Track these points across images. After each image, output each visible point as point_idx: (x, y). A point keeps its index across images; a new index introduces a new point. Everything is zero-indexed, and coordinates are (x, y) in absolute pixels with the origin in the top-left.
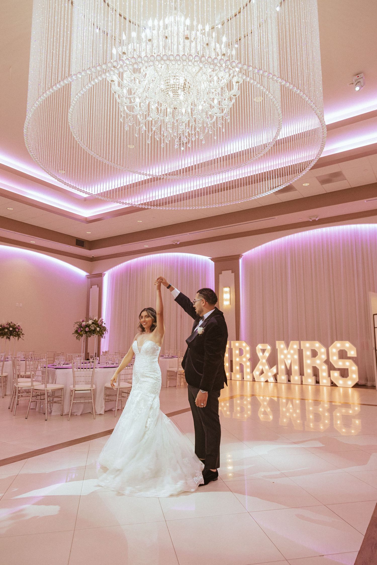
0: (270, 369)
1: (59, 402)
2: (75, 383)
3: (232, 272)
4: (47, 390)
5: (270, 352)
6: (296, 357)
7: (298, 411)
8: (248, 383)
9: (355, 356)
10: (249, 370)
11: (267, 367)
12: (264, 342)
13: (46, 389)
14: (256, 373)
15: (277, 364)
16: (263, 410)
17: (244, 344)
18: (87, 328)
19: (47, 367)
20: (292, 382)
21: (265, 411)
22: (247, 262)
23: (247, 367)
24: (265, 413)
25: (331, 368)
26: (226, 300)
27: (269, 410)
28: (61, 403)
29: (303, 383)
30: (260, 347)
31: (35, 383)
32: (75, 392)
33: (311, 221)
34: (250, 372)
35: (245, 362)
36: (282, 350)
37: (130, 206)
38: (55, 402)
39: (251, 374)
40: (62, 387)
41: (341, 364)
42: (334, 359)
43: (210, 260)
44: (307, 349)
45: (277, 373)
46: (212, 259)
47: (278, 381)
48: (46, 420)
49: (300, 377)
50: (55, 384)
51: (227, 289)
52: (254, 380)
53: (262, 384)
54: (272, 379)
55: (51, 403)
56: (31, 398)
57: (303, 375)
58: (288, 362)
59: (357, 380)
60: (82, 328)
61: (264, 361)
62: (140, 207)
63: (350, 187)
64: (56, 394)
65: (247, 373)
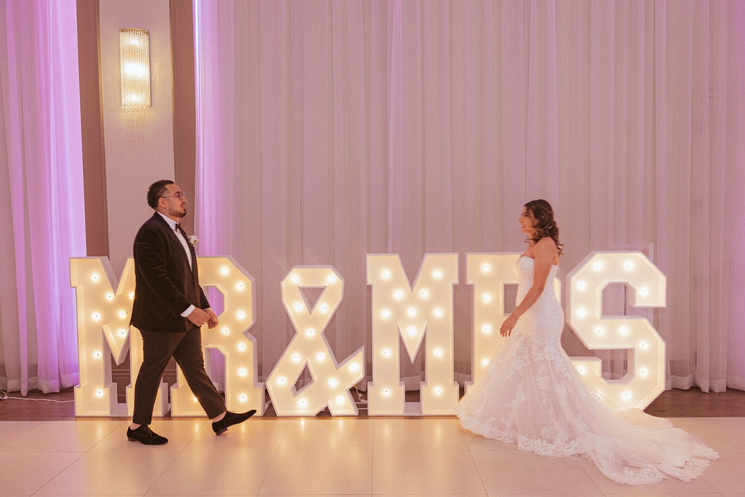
0: (337, 368)
5: (339, 298)
6: (442, 313)
9: (661, 302)
10: (245, 373)
11: (323, 356)
14: (280, 381)
17: (225, 269)
20: (425, 408)
23: (239, 359)
26: (135, 86)
30: (295, 278)
34: (250, 381)
35: (230, 342)
36: (387, 291)
39: (259, 388)
41: (600, 333)
42: (579, 315)
44: (488, 283)
45: (366, 380)
47: (371, 412)
49: (455, 387)
51: (133, 41)
52: (270, 413)
53: (306, 425)
54: (342, 404)
57: (469, 379)
58: (412, 335)
59: (660, 387)
61: (310, 333)
65: (241, 385)
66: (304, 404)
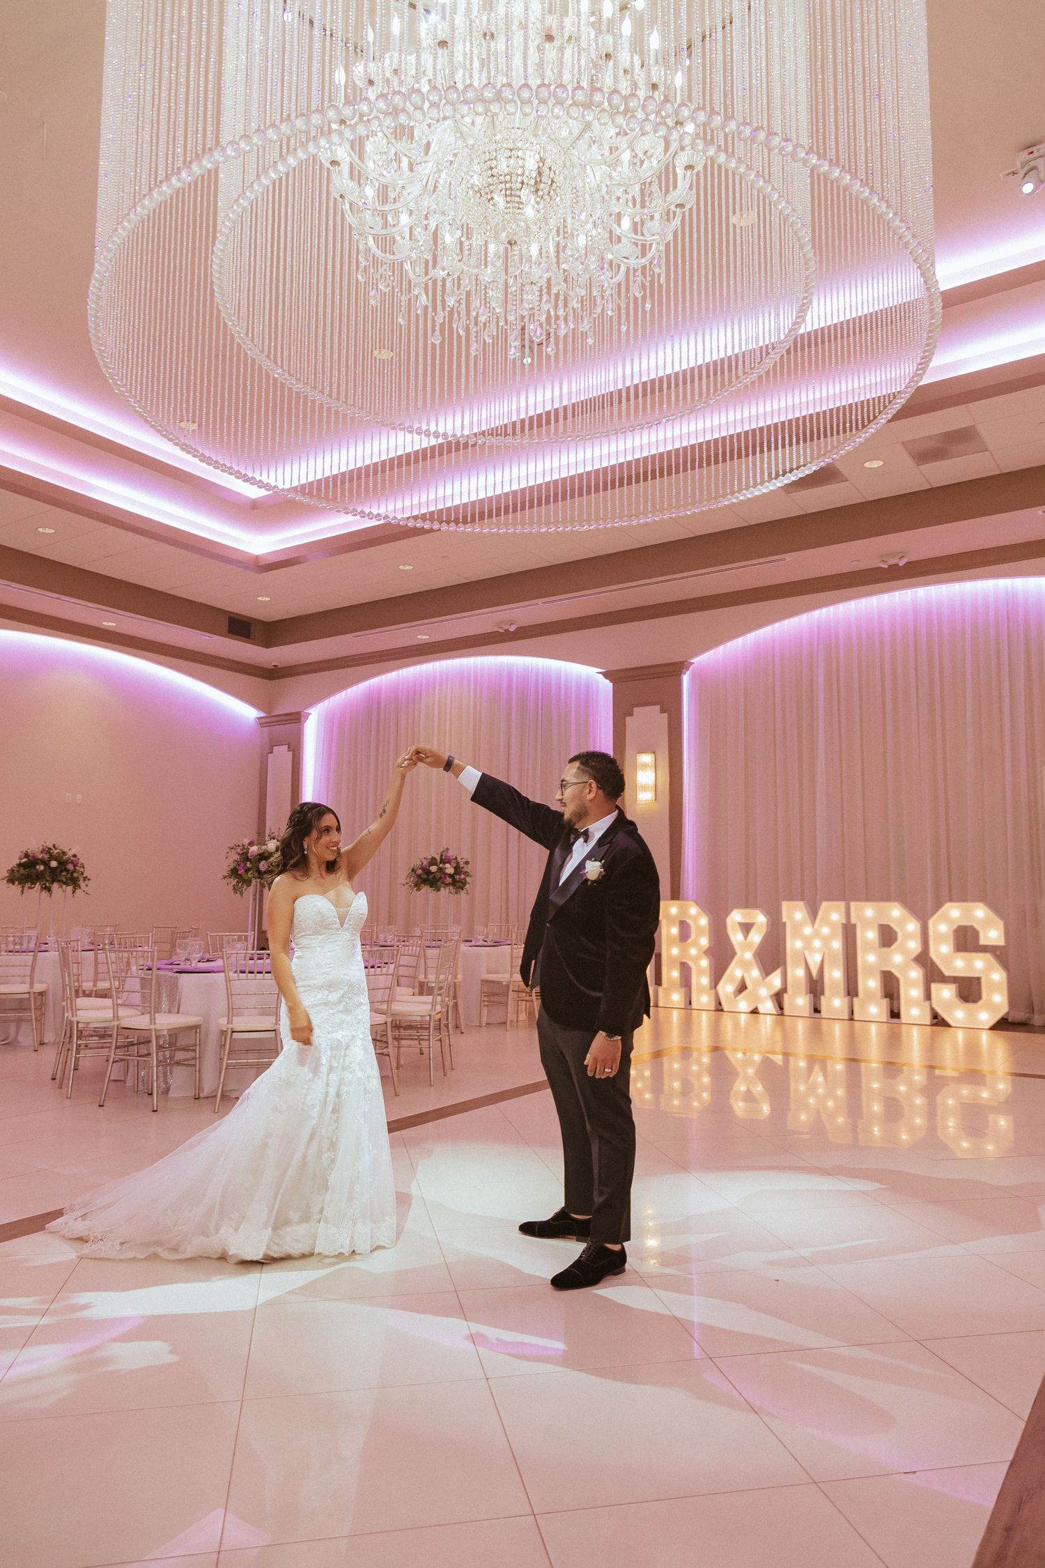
0: (764, 979)
1: (189, 1062)
2: (231, 1012)
3: (662, 711)
4: (156, 1030)
5: (765, 931)
6: (837, 945)
7: (840, 1092)
8: (704, 1016)
9: (1002, 943)
10: (705, 981)
11: (756, 973)
12: (747, 904)
13: (153, 1027)
14: (726, 988)
15: (785, 965)
16: (743, 1088)
17: (694, 910)
18: (262, 863)
19: (154, 969)
20: (824, 1013)
21: (748, 1091)
22: (704, 683)
23: (701, 972)
24: (749, 1097)
25: (933, 975)
26: (645, 788)
27: (759, 1088)
28: (194, 1066)
29: (856, 1016)
30: (736, 916)
31: (122, 1012)
32: (234, 1037)
33: (886, 567)
34: (708, 987)
35: (697, 959)
36: (798, 927)
37: (382, 522)
38: (178, 1063)
39: (713, 991)
40: (196, 1024)
41: (960, 965)
42: (942, 951)
43: (601, 677)
44: (867, 923)
45: (784, 990)
46: (606, 675)
47: (786, 1012)
48: (154, 1111)
49: (846, 1000)
50: (178, 1013)
51: (646, 758)
52: (719, 1008)
53: (743, 1017)
54: (768, 1006)
55: (168, 1064)
56: (113, 1052)
57: (857, 995)
58: (815, 960)
59: (1003, 1010)
60: (248, 863)
61: (748, 956)
62: (409, 524)
63: (997, 472)
64: (182, 1042)
65: (701, 990)
66: (743, 1005)
